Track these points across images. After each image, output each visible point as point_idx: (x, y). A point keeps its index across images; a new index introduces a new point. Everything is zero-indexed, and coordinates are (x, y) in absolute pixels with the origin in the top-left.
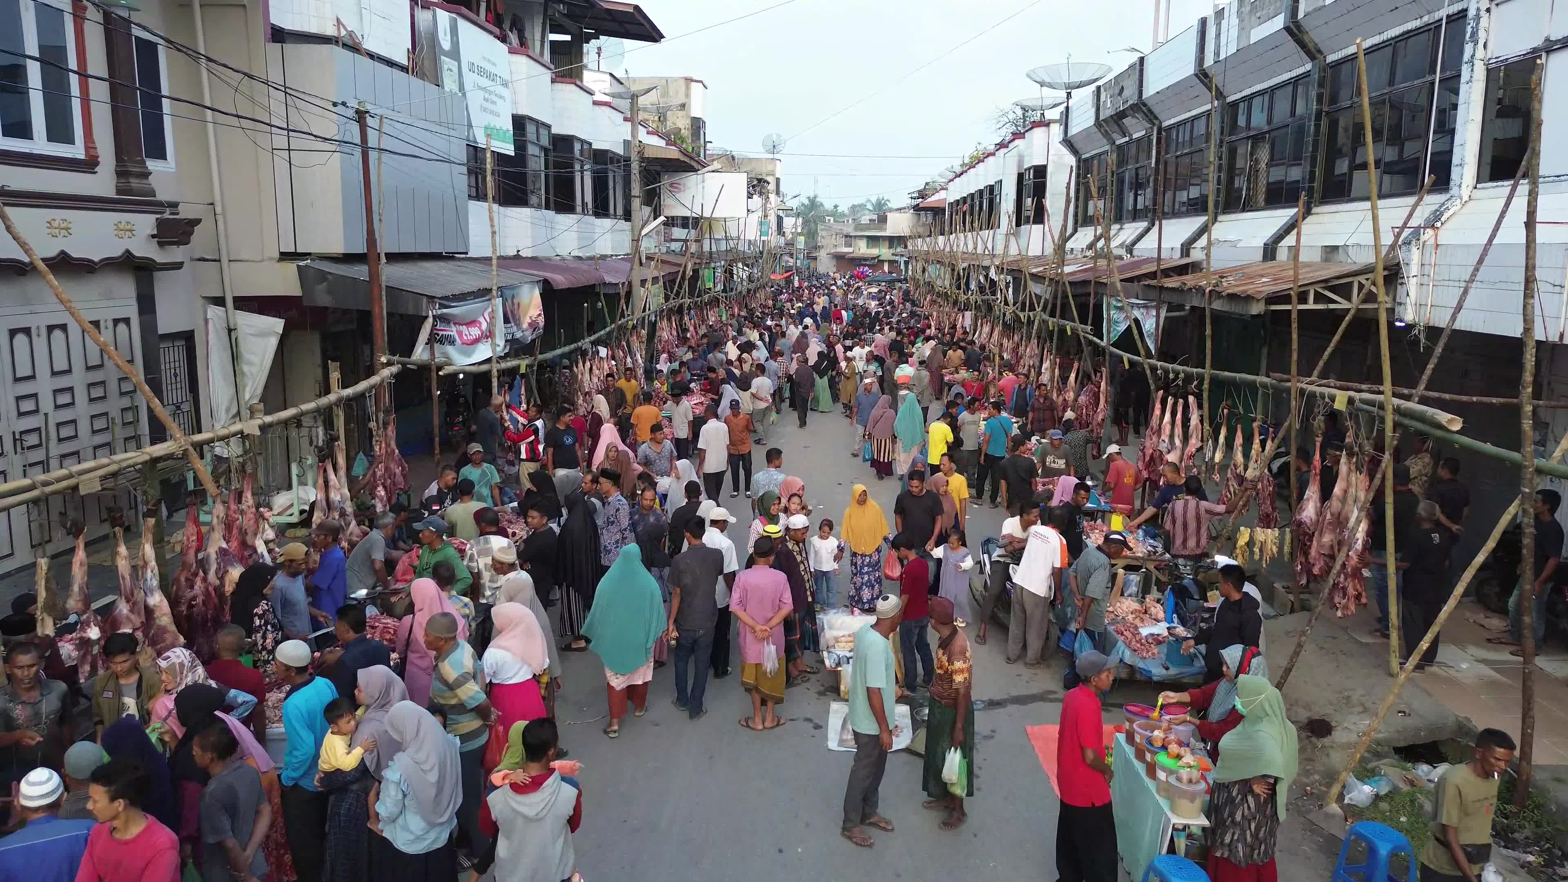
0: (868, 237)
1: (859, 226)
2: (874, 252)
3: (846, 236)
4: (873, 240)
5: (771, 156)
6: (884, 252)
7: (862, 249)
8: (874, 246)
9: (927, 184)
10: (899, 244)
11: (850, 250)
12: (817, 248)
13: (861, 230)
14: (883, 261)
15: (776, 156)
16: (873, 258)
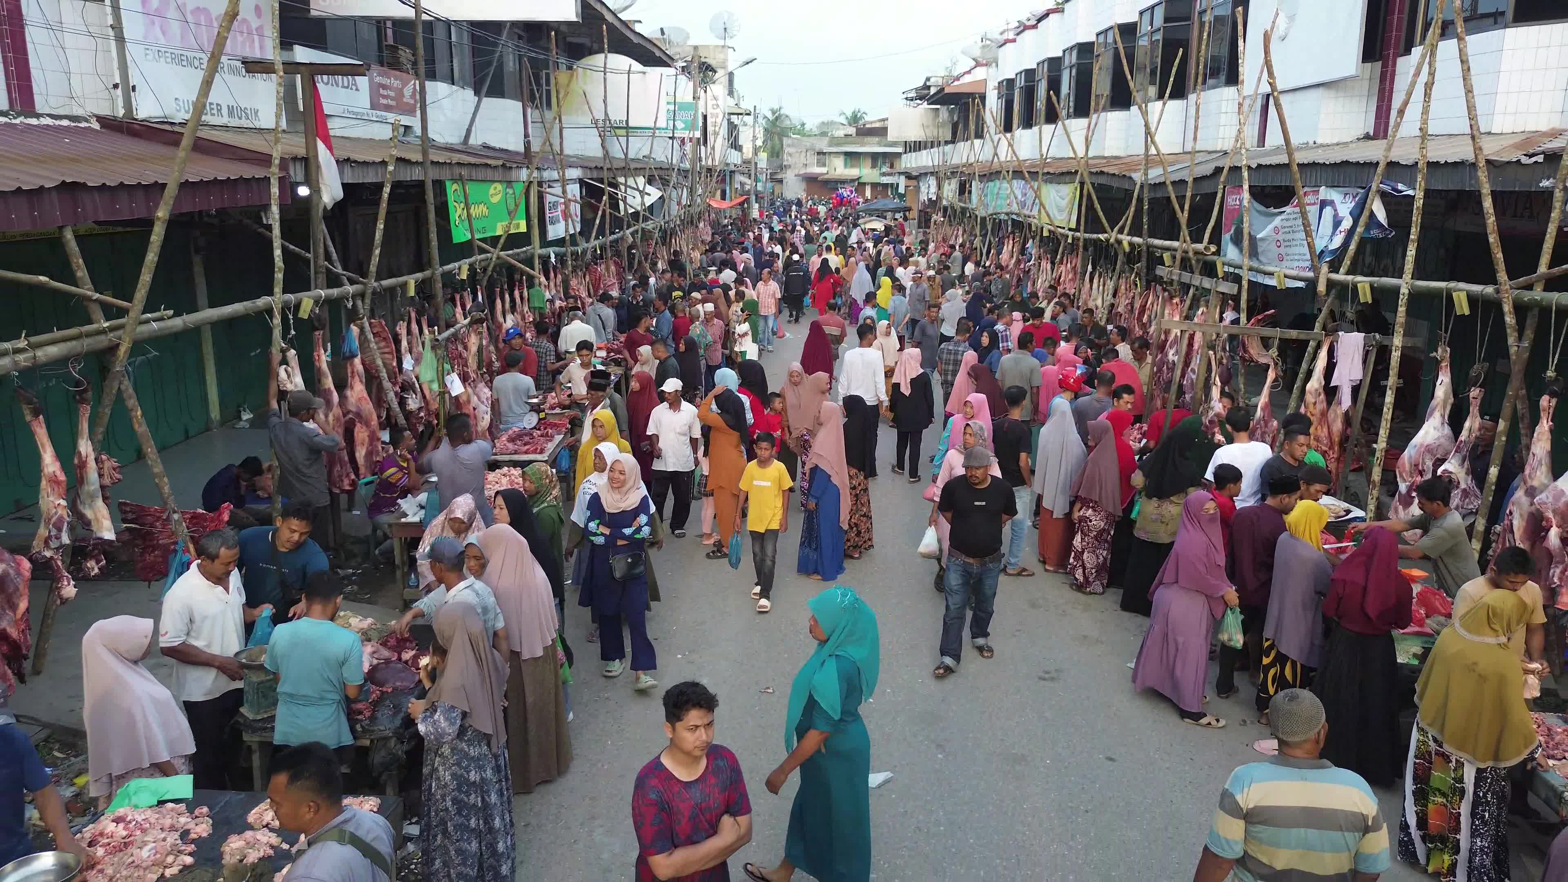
0: (847, 154)
1: (835, 141)
2: (853, 172)
3: (819, 153)
4: (852, 157)
5: (722, 43)
6: (867, 173)
7: (839, 169)
8: (852, 166)
9: (928, 79)
10: (884, 163)
11: (823, 170)
12: (782, 168)
13: (838, 145)
14: (864, 184)
15: (729, 42)
16: (853, 181)
